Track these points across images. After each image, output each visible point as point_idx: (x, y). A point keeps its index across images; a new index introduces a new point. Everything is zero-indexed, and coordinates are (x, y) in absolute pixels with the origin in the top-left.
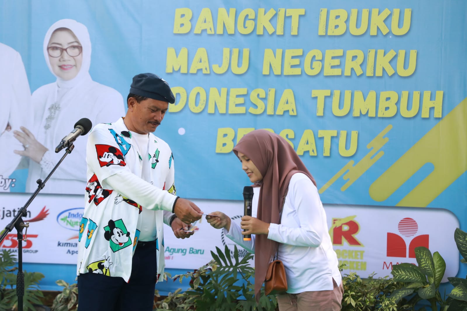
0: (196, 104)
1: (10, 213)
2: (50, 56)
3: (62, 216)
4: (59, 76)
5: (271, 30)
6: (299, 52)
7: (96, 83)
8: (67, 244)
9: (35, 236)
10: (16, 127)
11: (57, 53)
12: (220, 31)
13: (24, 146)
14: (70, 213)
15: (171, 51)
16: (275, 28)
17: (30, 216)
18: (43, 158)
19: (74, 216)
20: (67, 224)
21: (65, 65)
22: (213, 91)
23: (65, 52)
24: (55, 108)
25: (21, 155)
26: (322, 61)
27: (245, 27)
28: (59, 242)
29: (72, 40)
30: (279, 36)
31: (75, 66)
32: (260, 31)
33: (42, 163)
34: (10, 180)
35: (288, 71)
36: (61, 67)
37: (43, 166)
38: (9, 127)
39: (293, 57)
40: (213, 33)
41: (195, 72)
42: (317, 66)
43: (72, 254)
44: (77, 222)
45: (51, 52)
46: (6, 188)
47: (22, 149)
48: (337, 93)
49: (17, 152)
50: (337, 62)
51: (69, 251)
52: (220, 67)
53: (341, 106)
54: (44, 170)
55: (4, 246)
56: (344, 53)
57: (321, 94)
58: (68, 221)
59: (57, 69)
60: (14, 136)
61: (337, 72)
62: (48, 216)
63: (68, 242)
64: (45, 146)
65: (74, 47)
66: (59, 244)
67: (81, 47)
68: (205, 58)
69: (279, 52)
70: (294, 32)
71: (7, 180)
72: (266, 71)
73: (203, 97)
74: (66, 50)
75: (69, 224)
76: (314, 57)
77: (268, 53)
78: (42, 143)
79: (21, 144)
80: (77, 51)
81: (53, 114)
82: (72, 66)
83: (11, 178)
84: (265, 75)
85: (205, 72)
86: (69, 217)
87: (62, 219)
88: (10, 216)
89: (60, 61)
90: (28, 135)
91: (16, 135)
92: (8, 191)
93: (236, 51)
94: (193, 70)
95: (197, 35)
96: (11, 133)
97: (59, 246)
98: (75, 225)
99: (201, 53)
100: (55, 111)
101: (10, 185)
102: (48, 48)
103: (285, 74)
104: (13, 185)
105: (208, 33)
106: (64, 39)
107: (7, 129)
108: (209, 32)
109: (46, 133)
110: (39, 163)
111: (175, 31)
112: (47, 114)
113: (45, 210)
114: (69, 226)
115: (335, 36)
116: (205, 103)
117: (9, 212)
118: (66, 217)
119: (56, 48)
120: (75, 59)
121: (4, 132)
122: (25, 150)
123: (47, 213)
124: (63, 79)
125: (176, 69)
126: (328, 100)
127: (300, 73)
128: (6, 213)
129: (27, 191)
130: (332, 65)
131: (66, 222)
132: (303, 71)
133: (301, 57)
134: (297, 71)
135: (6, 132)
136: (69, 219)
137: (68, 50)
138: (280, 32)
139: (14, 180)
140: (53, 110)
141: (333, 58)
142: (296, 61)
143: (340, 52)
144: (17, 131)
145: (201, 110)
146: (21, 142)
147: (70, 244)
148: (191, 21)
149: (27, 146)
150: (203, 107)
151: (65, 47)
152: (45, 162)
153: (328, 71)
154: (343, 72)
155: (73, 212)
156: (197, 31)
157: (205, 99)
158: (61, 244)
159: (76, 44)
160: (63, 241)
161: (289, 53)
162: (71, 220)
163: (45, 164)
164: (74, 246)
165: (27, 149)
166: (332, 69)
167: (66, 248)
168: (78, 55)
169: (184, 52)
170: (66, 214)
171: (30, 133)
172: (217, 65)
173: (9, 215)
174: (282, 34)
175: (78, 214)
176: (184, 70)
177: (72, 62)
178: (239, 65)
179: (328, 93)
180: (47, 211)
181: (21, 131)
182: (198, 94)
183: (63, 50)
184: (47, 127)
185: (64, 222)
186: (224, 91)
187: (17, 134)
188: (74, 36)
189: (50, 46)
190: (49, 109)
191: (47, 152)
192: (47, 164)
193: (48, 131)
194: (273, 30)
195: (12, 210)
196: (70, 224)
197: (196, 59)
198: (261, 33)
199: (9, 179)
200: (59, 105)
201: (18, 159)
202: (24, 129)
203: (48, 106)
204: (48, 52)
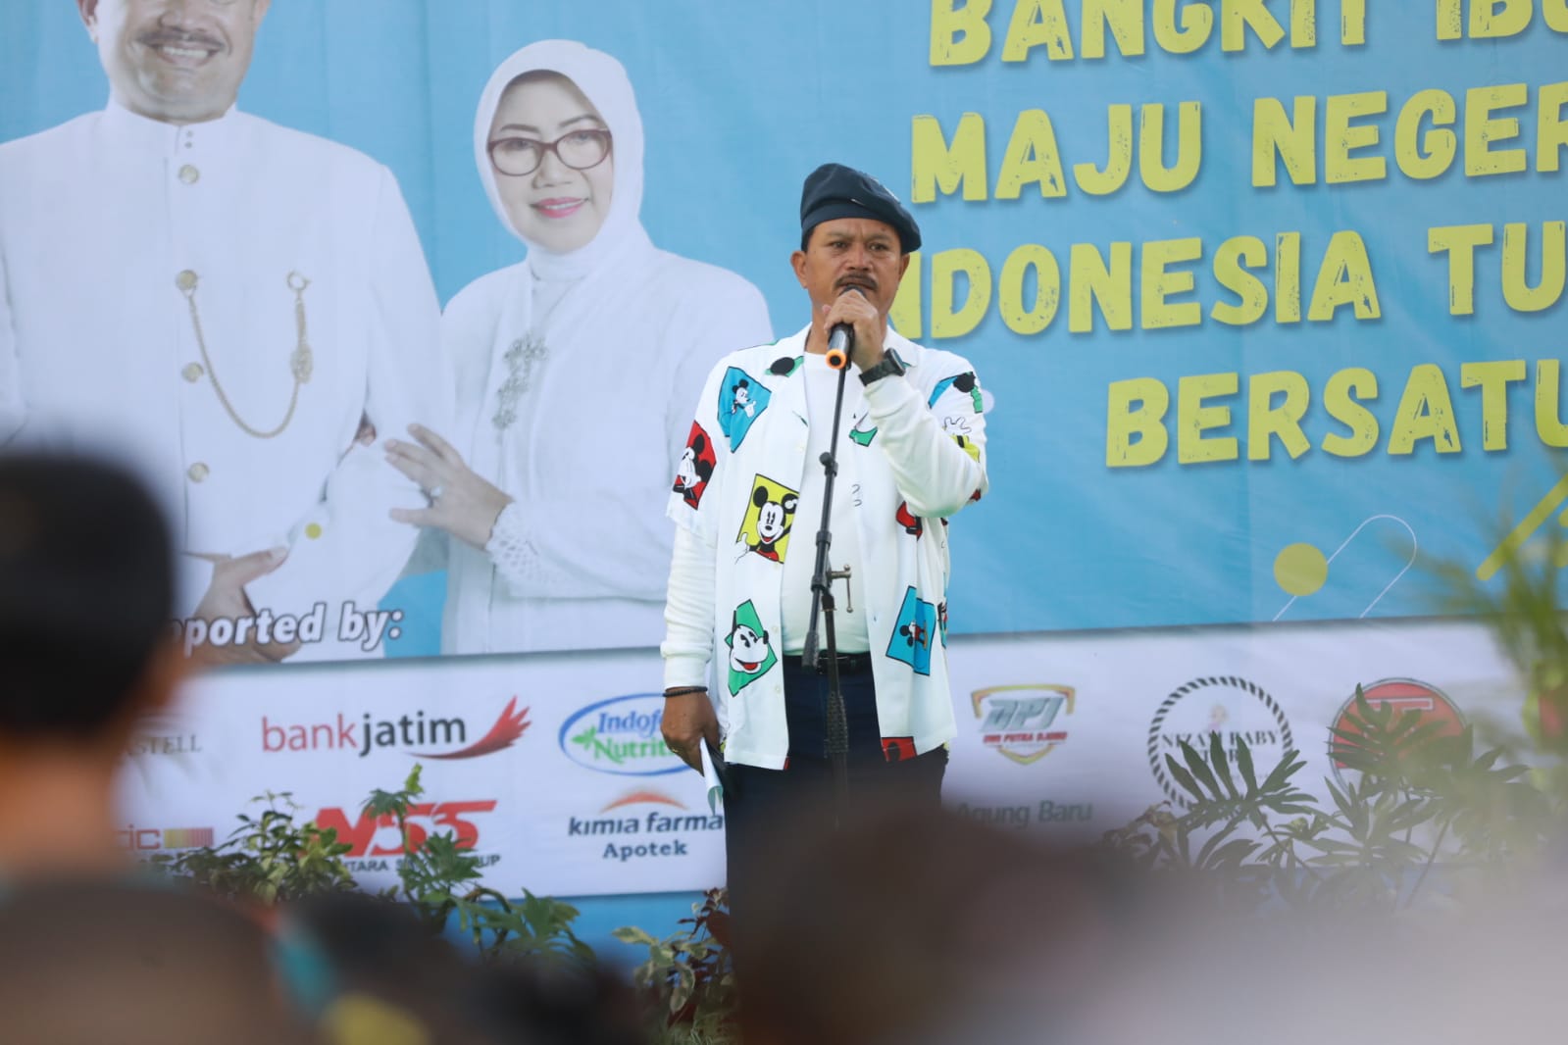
0: (1027, 304)
1: (392, 731)
2: (498, 170)
3: (576, 729)
4: (534, 238)
5: (1270, 34)
6: (1375, 102)
7: (668, 257)
8: (602, 825)
9: (487, 806)
10: (393, 427)
11: (523, 160)
12: (1092, 47)
13: (426, 493)
14: (603, 716)
15: (925, 130)
16: (1286, 26)
17: (463, 738)
18: (497, 531)
19: (620, 723)
20: (597, 756)
21: (553, 202)
22: (1084, 256)
23: (550, 154)
24: (526, 350)
25: (417, 525)
26: (1457, 126)
27: (1180, 30)
28: (573, 820)
29: (572, 110)
30: (1301, 51)
31: (590, 200)
32: (1233, 40)
33: (492, 546)
34: (384, 616)
35: (1340, 168)
36: (540, 208)
37: (498, 559)
38: (366, 428)
39: (1354, 121)
40: (1069, 55)
41: (1014, 194)
42: (1441, 145)
43: (624, 858)
44: (633, 745)
45: (500, 156)
46: (369, 645)
47: (421, 503)
48: (1516, 233)
49: (400, 515)
50: (1507, 128)
51: (611, 848)
52: (1100, 170)
53: (1531, 277)
54: (501, 570)
55: (378, 851)
56: (1532, 96)
57: (1459, 240)
58: (599, 745)
59: (527, 215)
60: (388, 459)
61: (1512, 160)
62: (526, 732)
63: (606, 817)
64: (501, 488)
65: (582, 135)
66: (574, 827)
67: (608, 135)
68: (1046, 144)
69: (1305, 105)
70: (1354, 35)
71: (372, 618)
72: (1263, 174)
73: (1048, 277)
74: (554, 147)
75: (601, 754)
76: (1428, 114)
77: (1267, 111)
78: (490, 476)
79: (416, 486)
80: (592, 148)
81: (521, 374)
82: (577, 203)
83: (386, 608)
84: (1262, 190)
85: (1048, 191)
86: (601, 730)
87: (578, 739)
88: (392, 741)
89: (534, 186)
90: (439, 454)
91: (394, 457)
92: (379, 653)
93: (1153, 114)
94: (1007, 189)
95: (1012, 65)
96: (375, 450)
97: (576, 835)
98: (625, 754)
99: (1033, 127)
100: (528, 364)
101: (386, 632)
102: (491, 146)
103: (1330, 179)
104: (395, 633)
105: (1052, 57)
106: (545, 110)
107: (358, 437)
108: (1055, 53)
109: (500, 440)
110: (482, 548)
111: (937, 59)
112: (500, 375)
113: (517, 711)
114: (605, 762)
115: (1494, 40)
116: (1056, 298)
117: (385, 728)
118: (593, 731)
119: (519, 144)
120: (586, 177)
121: (351, 448)
122: (431, 505)
123: (524, 720)
124: (552, 249)
125: (947, 190)
126: (1483, 258)
127: (1382, 175)
128: (375, 731)
129: (446, 650)
130: (1492, 138)
131: (593, 746)
132: (1391, 166)
133: (1383, 119)
134: (1372, 168)
135: (359, 446)
136: (602, 738)
137: (561, 147)
138: (1302, 37)
139: (397, 616)
140: (520, 361)
141: (1494, 114)
142: (1367, 135)
143: (1515, 95)
144: (398, 443)
145: (1045, 323)
146: (413, 479)
147: (612, 823)
148: (988, 18)
149: (437, 492)
150: (1051, 312)
151: (551, 139)
152: (504, 543)
153: (1479, 161)
154: (1530, 160)
155: (613, 711)
156: (1014, 51)
157: (1056, 285)
158: (582, 828)
159: (587, 125)
160: (585, 816)
161: (1340, 108)
162: (609, 741)
163: (505, 550)
164: (627, 830)
165: (436, 503)
166: (1494, 153)
167: (602, 840)
168: (601, 161)
169: (971, 128)
170: (592, 719)
171: (445, 444)
172: (1092, 166)
173: (386, 738)
174: (1312, 43)
175: (633, 714)
176: (975, 191)
177: (578, 189)
178: (1168, 159)
179: (1483, 234)
180: (523, 713)
181: (411, 440)
182: (1031, 268)
183: (543, 149)
184: (502, 421)
185: (587, 747)
186: (1120, 252)
187: (398, 453)
188: (579, 97)
189: (496, 138)
190: (507, 356)
191: (510, 508)
192: (513, 548)
193: (509, 434)
194: (1279, 34)
195: (395, 720)
196: (608, 753)
197: (1015, 149)
198: (1238, 45)
199: (378, 613)
200: (541, 340)
201: (407, 538)
202: (421, 434)
203: (503, 346)
204: (492, 157)
